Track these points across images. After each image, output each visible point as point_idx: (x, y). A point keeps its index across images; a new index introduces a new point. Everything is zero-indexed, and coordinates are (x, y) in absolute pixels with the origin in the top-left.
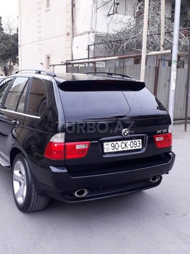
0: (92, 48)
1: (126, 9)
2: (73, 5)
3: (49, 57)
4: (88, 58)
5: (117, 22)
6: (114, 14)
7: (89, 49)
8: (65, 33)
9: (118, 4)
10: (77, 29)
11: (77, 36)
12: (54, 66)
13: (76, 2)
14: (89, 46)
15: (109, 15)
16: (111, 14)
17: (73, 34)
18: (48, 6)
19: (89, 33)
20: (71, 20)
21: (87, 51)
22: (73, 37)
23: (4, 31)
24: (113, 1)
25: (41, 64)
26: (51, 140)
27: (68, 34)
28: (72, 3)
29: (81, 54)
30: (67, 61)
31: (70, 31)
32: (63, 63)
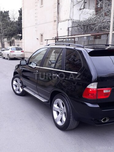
0: (70, 29)
1: (89, 6)
2: (58, 4)
3: (42, 35)
4: (68, 36)
5: (85, 13)
6: (84, 9)
7: (68, 30)
8: (53, 20)
9: (86, 2)
10: (61, 18)
11: (61, 22)
12: (48, 40)
13: (60, 2)
14: (68, 28)
15: (80, 9)
16: (82, 9)
17: (58, 20)
18: (42, 4)
19: (69, 20)
20: (57, 13)
21: (68, 31)
22: (58, 23)
23: (11, 20)
24: (84, 1)
25: (37, 39)
26: (88, 87)
27: (55, 21)
28: (58, 2)
29: (63, 33)
30: (56, 37)
31: (56, 19)
32: (54, 38)
